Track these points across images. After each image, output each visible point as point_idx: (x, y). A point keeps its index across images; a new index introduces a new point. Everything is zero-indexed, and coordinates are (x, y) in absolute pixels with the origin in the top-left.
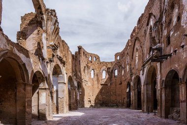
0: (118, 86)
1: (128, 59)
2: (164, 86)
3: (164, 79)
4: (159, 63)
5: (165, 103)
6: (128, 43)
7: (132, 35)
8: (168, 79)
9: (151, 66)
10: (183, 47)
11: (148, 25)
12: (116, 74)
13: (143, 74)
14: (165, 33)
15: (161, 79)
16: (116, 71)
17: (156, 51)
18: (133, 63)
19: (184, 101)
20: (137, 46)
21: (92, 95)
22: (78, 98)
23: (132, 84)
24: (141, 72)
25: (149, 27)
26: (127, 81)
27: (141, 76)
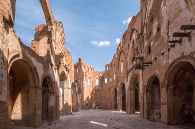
0: (107, 92)
1: (115, 69)
2: (146, 91)
3: (146, 84)
4: (141, 70)
5: (147, 105)
6: (115, 56)
7: (118, 49)
8: (149, 84)
9: (134, 74)
10: (163, 54)
11: (130, 39)
12: (106, 82)
13: (127, 81)
14: (146, 44)
15: (143, 85)
16: (106, 80)
17: (138, 60)
18: (118, 72)
19: (165, 104)
20: (122, 58)
22: (79, 102)
23: (118, 90)
24: (126, 79)
25: (132, 41)
26: (114, 87)
27: (125, 83)
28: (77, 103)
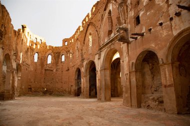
0: (65, 72)
1: (79, 44)
2: (134, 70)
3: (134, 61)
4: (126, 44)
8: (138, 62)
9: (111, 50)
10: (161, 24)
11: (105, 10)
12: (63, 59)
13: (99, 59)
14: (132, 14)
15: (129, 62)
16: (63, 57)
17: (122, 31)
18: (84, 48)
19: (170, 86)
20: (91, 30)
21: (33, 82)
22: (16, 84)
23: (83, 70)
24: (97, 57)
25: (107, 11)
26: (76, 67)
27: (96, 61)
28: (13, 87)
